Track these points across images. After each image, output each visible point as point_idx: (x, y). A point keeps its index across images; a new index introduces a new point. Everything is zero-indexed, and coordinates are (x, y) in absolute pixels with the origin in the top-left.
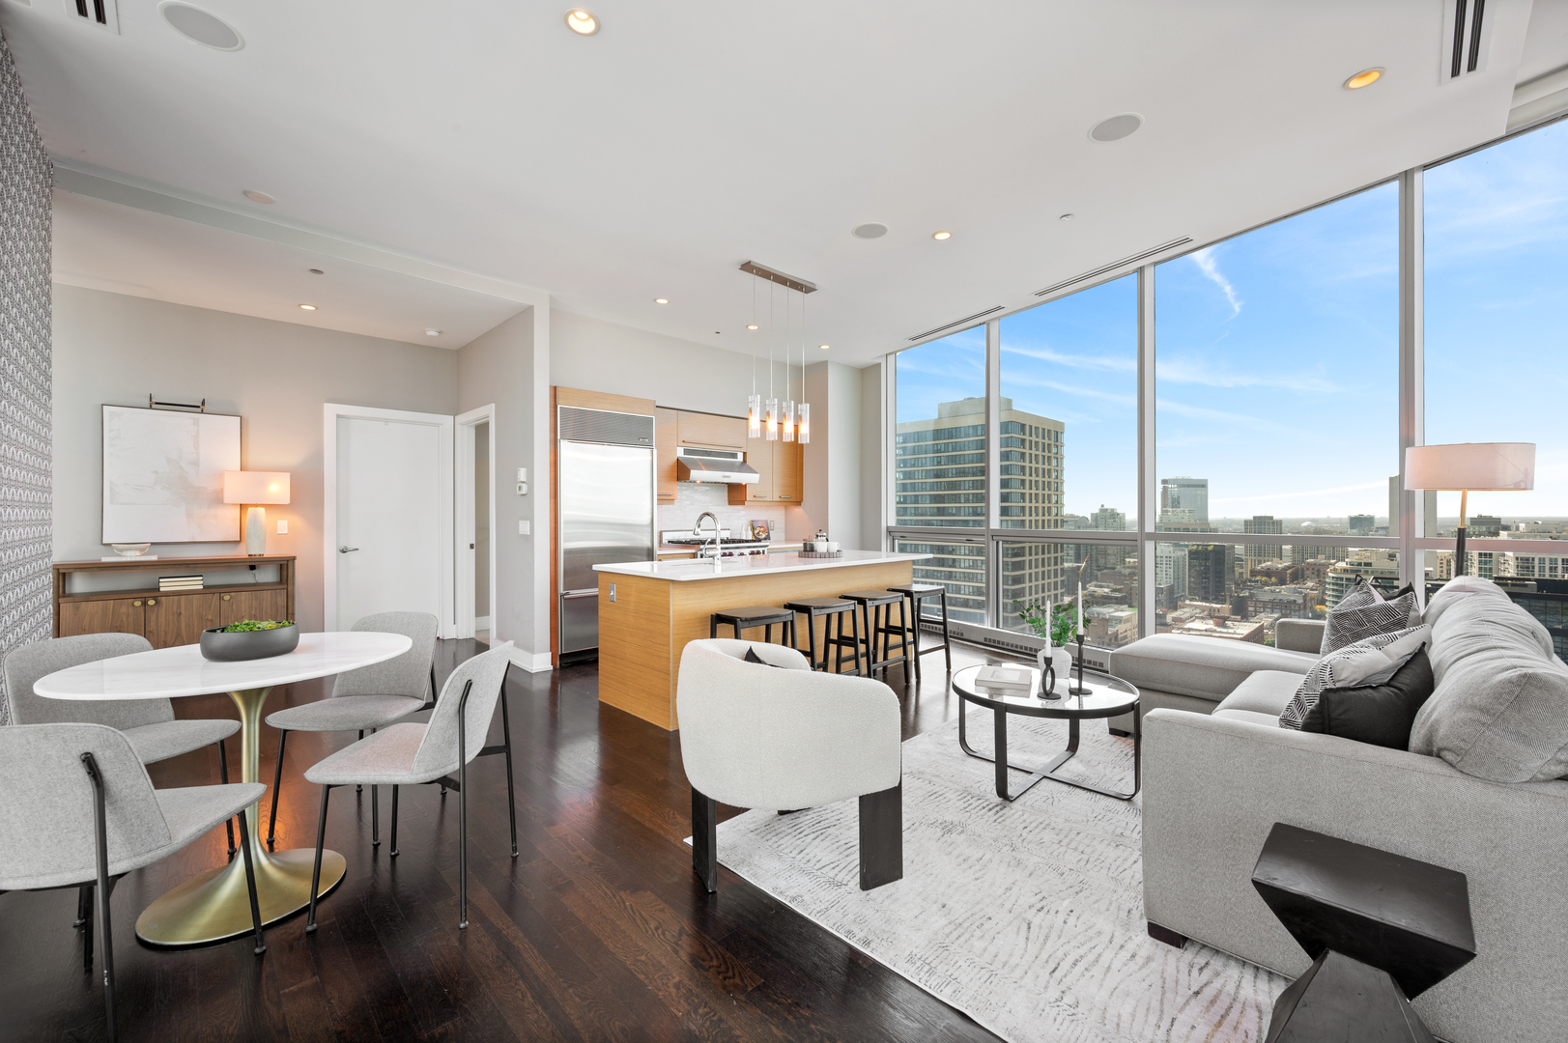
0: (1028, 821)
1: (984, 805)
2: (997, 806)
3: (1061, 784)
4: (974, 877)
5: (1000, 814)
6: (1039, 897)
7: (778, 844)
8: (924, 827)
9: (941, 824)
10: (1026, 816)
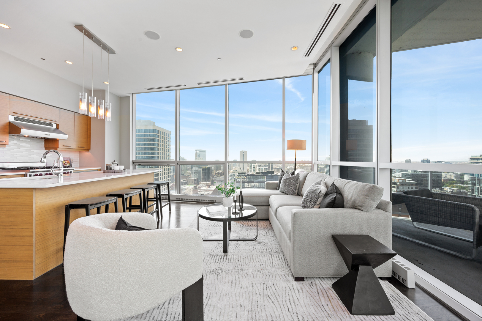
0: (237, 258)
1: (220, 257)
2: (224, 256)
3: (235, 242)
4: (240, 287)
5: (227, 259)
6: (262, 284)
7: (152, 317)
8: (208, 276)
9: (213, 271)
10: (235, 257)
